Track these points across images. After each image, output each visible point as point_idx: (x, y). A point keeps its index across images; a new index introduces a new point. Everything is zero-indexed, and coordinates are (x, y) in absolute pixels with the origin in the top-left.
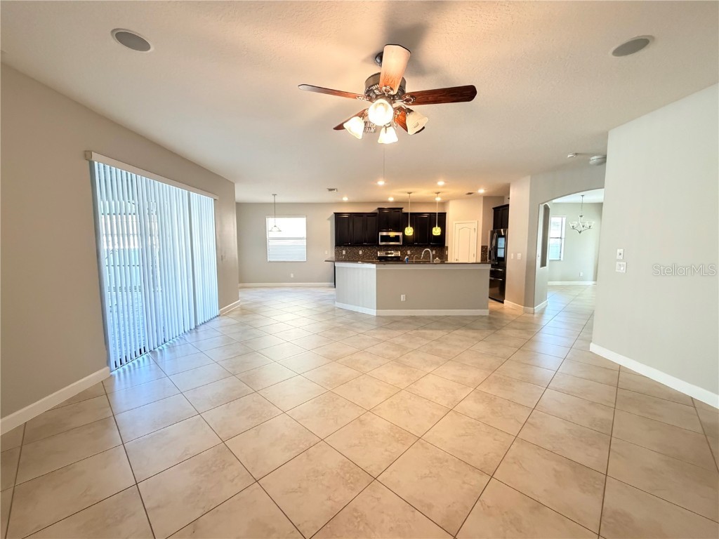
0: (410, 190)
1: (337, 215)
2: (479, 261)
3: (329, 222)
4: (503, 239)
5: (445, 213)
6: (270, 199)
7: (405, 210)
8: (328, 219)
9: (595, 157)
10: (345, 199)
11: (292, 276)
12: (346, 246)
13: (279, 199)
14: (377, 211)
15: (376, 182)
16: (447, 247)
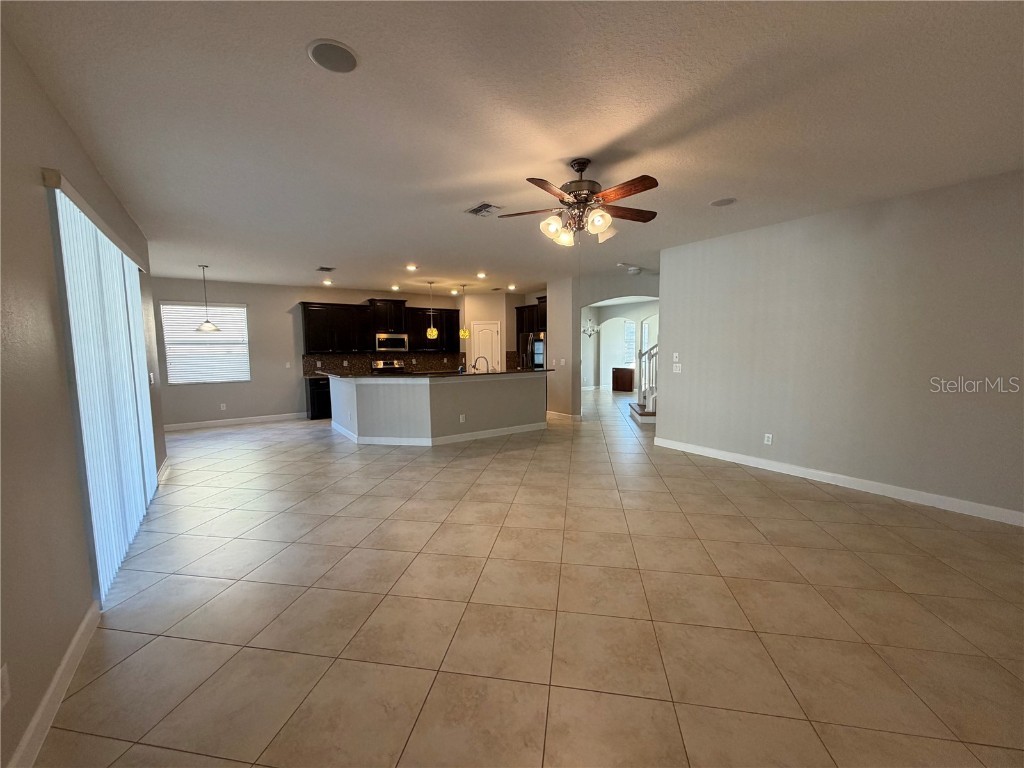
0: (430, 279)
1: (305, 305)
2: (504, 370)
3: (290, 317)
4: (541, 344)
5: (458, 311)
6: (198, 274)
7: (408, 305)
8: (289, 312)
9: (633, 268)
10: (327, 283)
11: (223, 407)
12: (322, 354)
13: (211, 274)
14: (368, 304)
15: (405, 266)
16: (464, 354)
